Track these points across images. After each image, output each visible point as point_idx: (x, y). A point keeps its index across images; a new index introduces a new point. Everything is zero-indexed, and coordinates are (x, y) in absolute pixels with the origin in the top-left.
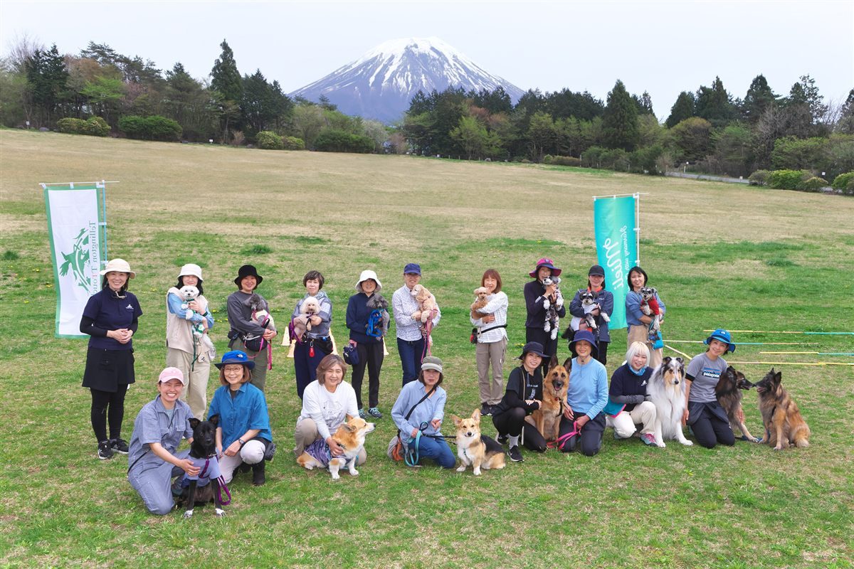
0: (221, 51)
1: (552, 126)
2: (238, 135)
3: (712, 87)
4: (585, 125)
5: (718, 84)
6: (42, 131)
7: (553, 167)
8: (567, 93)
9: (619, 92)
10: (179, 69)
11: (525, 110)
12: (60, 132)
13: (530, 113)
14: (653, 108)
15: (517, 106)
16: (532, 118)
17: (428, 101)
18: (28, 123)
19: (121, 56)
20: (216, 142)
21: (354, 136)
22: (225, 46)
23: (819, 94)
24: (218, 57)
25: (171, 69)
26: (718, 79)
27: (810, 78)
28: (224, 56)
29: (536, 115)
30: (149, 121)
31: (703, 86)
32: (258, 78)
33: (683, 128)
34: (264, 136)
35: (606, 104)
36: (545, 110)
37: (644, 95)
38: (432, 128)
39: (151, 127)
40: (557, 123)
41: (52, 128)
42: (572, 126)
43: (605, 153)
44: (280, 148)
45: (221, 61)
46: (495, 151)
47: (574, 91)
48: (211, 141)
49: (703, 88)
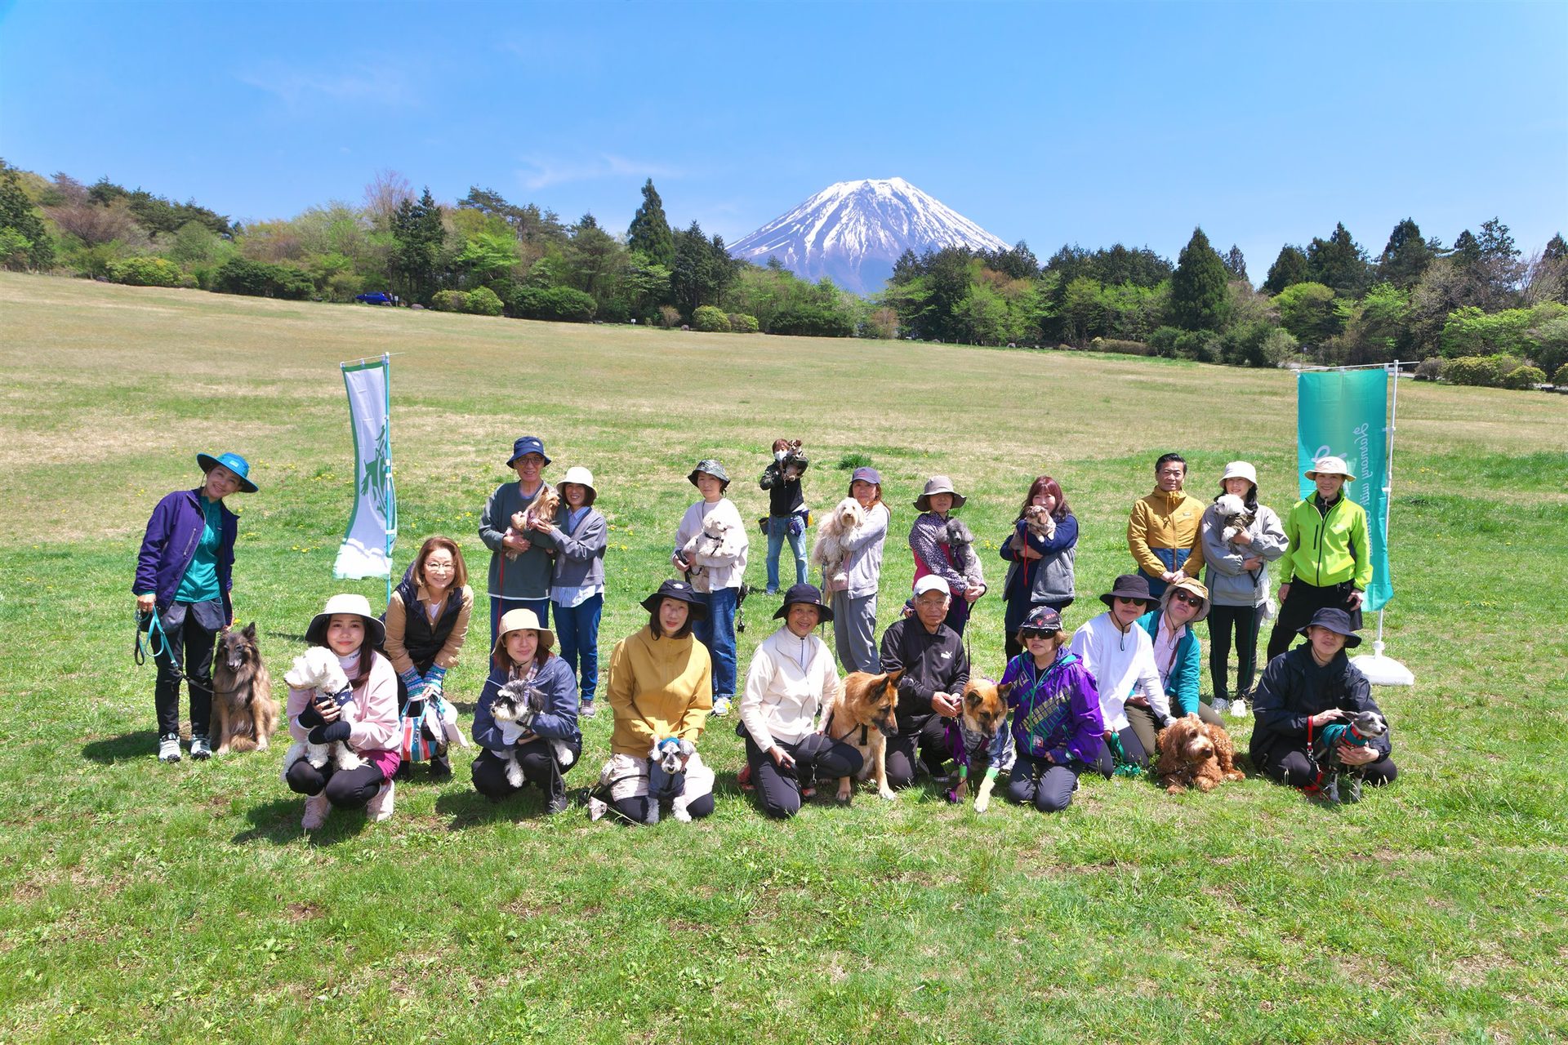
0: (642, 199)
1: (1098, 298)
2: (671, 313)
3: (1330, 239)
4: (1148, 295)
5: (1342, 236)
6: (415, 309)
7: (1108, 354)
8: (1118, 251)
9: (1198, 248)
11: (1058, 274)
12: (437, 310)
13: (1067, 278)
15: (1046, 270)
16: (1069, 287)
17: (920, 264)
18: (396, 299)
19: (513, 208)
20: (641, 322)
21: (826, 314)
22: (649, 191)
23: (1515, 247)
24: (640, 207)
25: (578, 224)
26: (1340, 226)
27: (1501, 224)
28: (647, 205)
29: (1076, 282)
30: (553, 295)
31: (1319, 238)
32: (694, 234)
33: (1291, 300)
34: (701, 313)
35: (1177, 266)
36: (1090, 275)
37: (1231, 253)
38: (928, 302)
39: (555, 303)
40: (1106, 292)
41: (429, 304)
42: (1127, 299)
43: (1183, 336)
44: (725, 330)
45: (644, 212)
46: (1020, 333)
47: (1128, 247)
48: (634, 320)
49: (1317, 242)
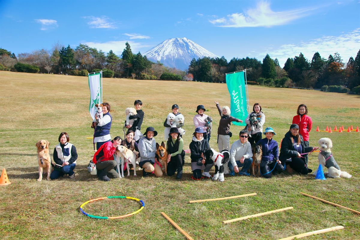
0: (126, 46)
2: (134, 75)
3: (299, 56)
6: (66, 75)
8: (248, 59)
9: (267, 59)
10: (111, 52)
11: (233, 65)
13: (235, 66)
14: (279, 64)
17: (197, 62)
18: (61, 72)
19: (91, 48)
21: (174, 75)
22: (127, 44)
25: (109, 52)
26: (301, 53)
27: (338, 53)
28: (127, 48)
29: (238, 66)
31: (296, 56)
32: (139, 55)
34: (141, 75)
35: (262, 63)
36: (241, 65)
37: (275, 59)
38: (199, 71)
43: (265, 80)
44: (148, 79)
45: (126, 49)
48: (124, 77)
